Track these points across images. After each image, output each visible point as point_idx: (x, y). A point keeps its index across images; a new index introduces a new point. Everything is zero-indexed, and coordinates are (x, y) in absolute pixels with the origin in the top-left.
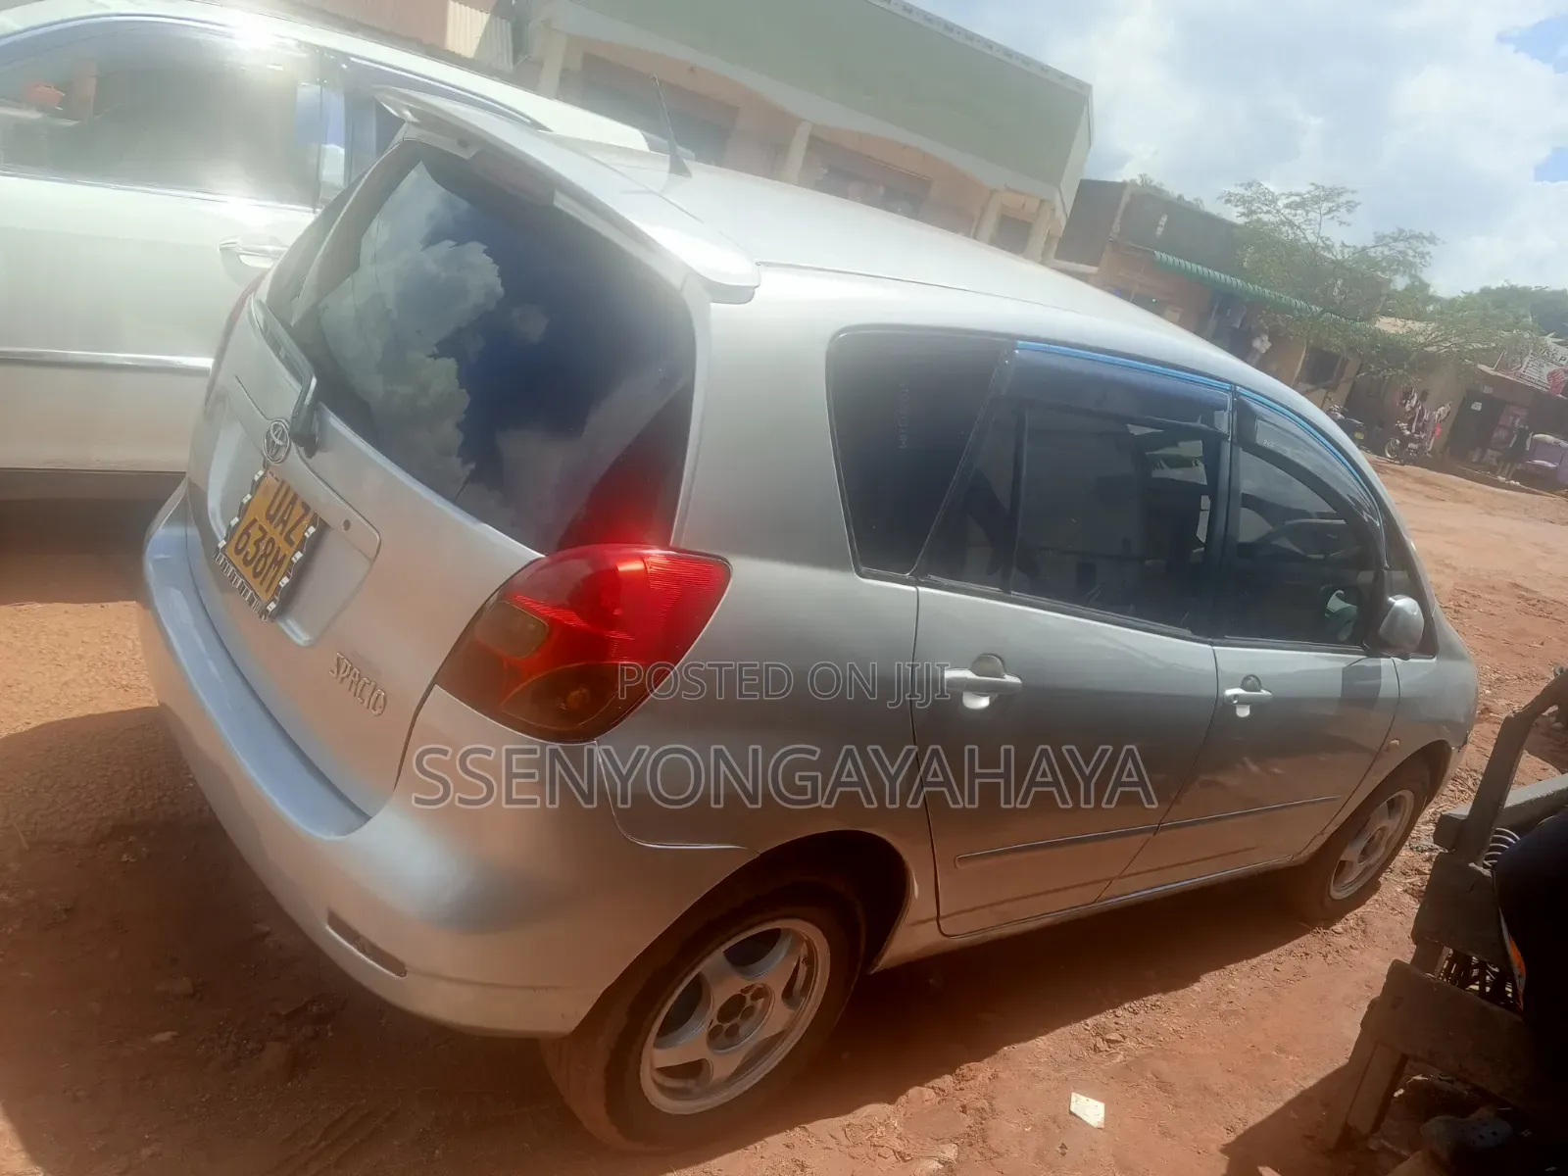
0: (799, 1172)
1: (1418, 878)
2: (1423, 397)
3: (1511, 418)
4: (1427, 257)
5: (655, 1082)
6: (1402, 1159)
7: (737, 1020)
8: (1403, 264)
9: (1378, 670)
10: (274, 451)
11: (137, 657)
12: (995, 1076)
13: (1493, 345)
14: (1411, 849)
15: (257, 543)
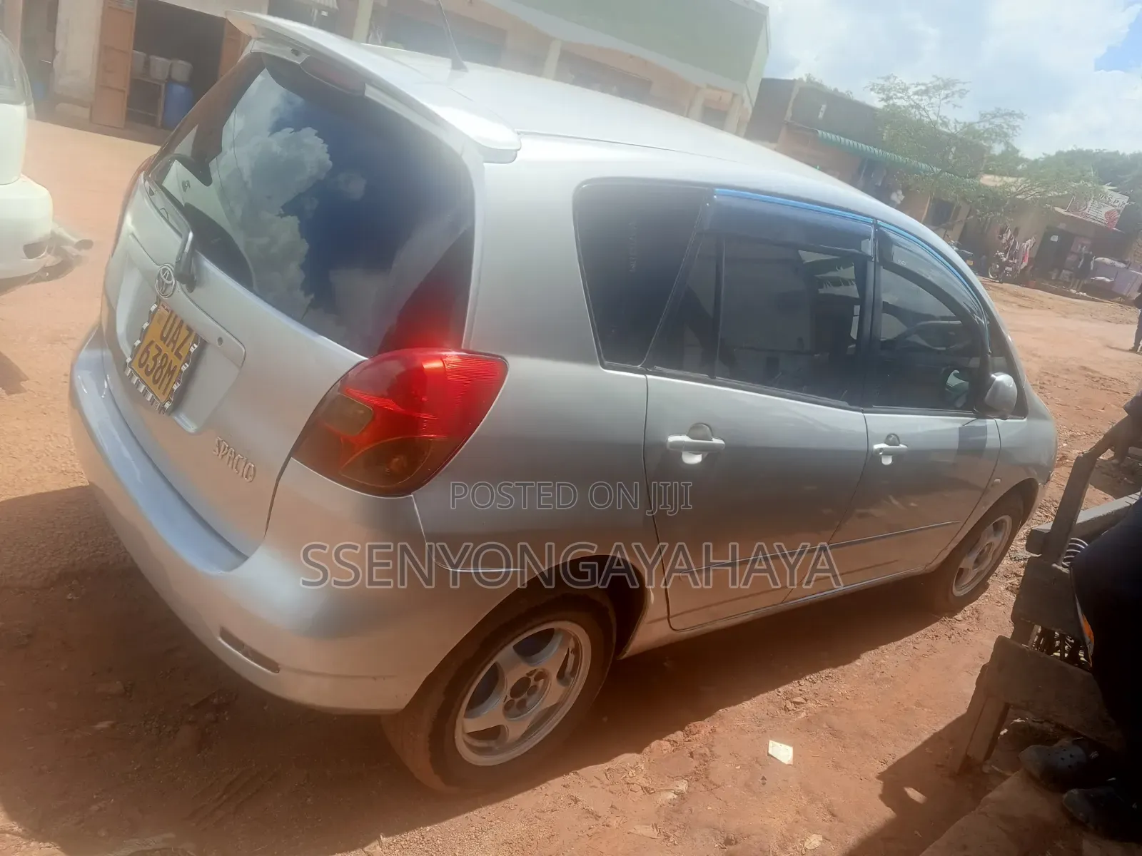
0: (573, 804)
1: (1016, 579)
2: (1016, 232)
3: (1080, 247)
4: (1017, 129)
5: (465, 741)
6: (1005, 778)
7: (524, 696)
8: (1001, 135)
9: (984, 430)
10: (164, 289)
11: (72, 450)
12: (713, 731)
13: (1066, 192)
14: (1011, 559)
15: (155, 359)
